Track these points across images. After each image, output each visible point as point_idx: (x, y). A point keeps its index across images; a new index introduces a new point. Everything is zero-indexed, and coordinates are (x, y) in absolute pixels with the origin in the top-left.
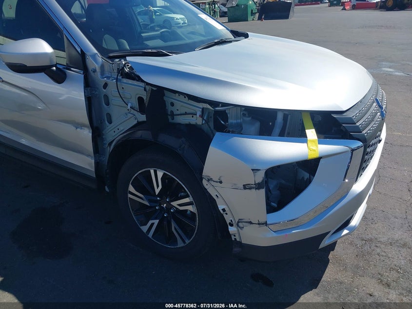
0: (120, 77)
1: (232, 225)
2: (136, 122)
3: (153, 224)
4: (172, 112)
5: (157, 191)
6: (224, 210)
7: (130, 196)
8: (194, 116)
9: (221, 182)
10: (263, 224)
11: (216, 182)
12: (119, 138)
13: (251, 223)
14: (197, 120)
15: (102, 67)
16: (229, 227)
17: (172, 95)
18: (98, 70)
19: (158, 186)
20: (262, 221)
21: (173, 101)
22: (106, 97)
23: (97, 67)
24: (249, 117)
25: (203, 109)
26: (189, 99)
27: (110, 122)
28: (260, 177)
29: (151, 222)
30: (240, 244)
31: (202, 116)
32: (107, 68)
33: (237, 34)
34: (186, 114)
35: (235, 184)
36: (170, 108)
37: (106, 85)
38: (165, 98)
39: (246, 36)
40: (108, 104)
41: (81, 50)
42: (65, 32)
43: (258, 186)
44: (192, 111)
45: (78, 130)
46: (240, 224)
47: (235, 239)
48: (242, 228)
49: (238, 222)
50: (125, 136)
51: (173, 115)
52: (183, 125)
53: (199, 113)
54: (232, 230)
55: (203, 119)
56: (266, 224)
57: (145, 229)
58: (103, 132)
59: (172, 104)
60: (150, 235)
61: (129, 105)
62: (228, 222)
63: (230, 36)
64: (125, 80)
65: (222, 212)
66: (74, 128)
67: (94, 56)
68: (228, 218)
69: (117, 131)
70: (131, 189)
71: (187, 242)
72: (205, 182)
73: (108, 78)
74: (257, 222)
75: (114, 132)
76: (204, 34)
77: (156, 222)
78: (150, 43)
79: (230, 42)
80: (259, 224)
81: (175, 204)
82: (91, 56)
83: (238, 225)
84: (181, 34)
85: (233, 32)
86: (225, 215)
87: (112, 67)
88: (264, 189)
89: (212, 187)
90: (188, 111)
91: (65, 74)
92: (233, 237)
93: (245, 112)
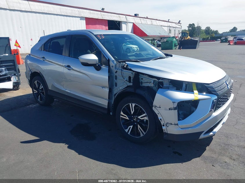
0: (122, 69)
1: (164, 126)
2: (127, 86)
3: (130, 128)
4: (142, 82)
5: (132, 113)
6: (161, 119)
7: (121, 116)
8: (151, 83)
9: (160, 108)
10: (176, 124)
11: (158, 107)
12: (119, 92)
13: (171, 124)
14: (152, 85)
15: (116, 65)
16: (163, 126)
17: (142, 76)
18: (114, 66)
19: (132, 110)
20: (176, 123)
21: (142, 77)
22: (116, 76)
23: (114, 65)
24: (172, 85)
25: (154, 80)
26: (149, 77)
27: (116, 86)
28: (175, 105)
29: (129, 127)
30: (167, 134)
31: (153, 83)
32: (118, 66)
33: (167, 55)
34: (147, 82)
35: (166, 108)
36: (141, 80)
37: (116, 72)
38: (139, 77)
39: (171, 56)
40: (116, 79)
41: (108, 59)
42: (102, 52)
43: (175, 109)
44: (150, 81)
45: (103, 88)
46: (167, 125)
47: (165, 132)
48: (168, 126)
49: (167, 124)
50: (122, 91)
51: (142, 83)
52: (146, 87)
53: (152, 82)
54: (164, 128)
55: (154, 84)
56: (177, 124)
57: (127, 130)
58: (113, 90)
59: (142, 79)
60: (129, 133)
61: (125, 79)
62: (162, 124)
63: (164, 56)
64: (124, 70)
65: (160, 120)
66: (102, 88)
67: (113, 61)
68: (162, 123)
69: (118, 89)
70: (122, 113)
71: (144, 133)
72: (153, 108)
73: (118, 69)
74: (174, 124)
75: (117, 90)
76: (152, 54)
77: (132, 126)
78: (131, 58)
79: (164, 58)
80: (175, 124)
81: (139, 117)
82: (112, 61)
83: (166, 125)
84: (143, 54)
85: (165, 54)
86: (161, 122)
87: (119, 65)
88: (177, 110)
89: (156, 110)
90: (148, 81)
91: (101, 67)
92: (164, 131)
93: (170, 83)
